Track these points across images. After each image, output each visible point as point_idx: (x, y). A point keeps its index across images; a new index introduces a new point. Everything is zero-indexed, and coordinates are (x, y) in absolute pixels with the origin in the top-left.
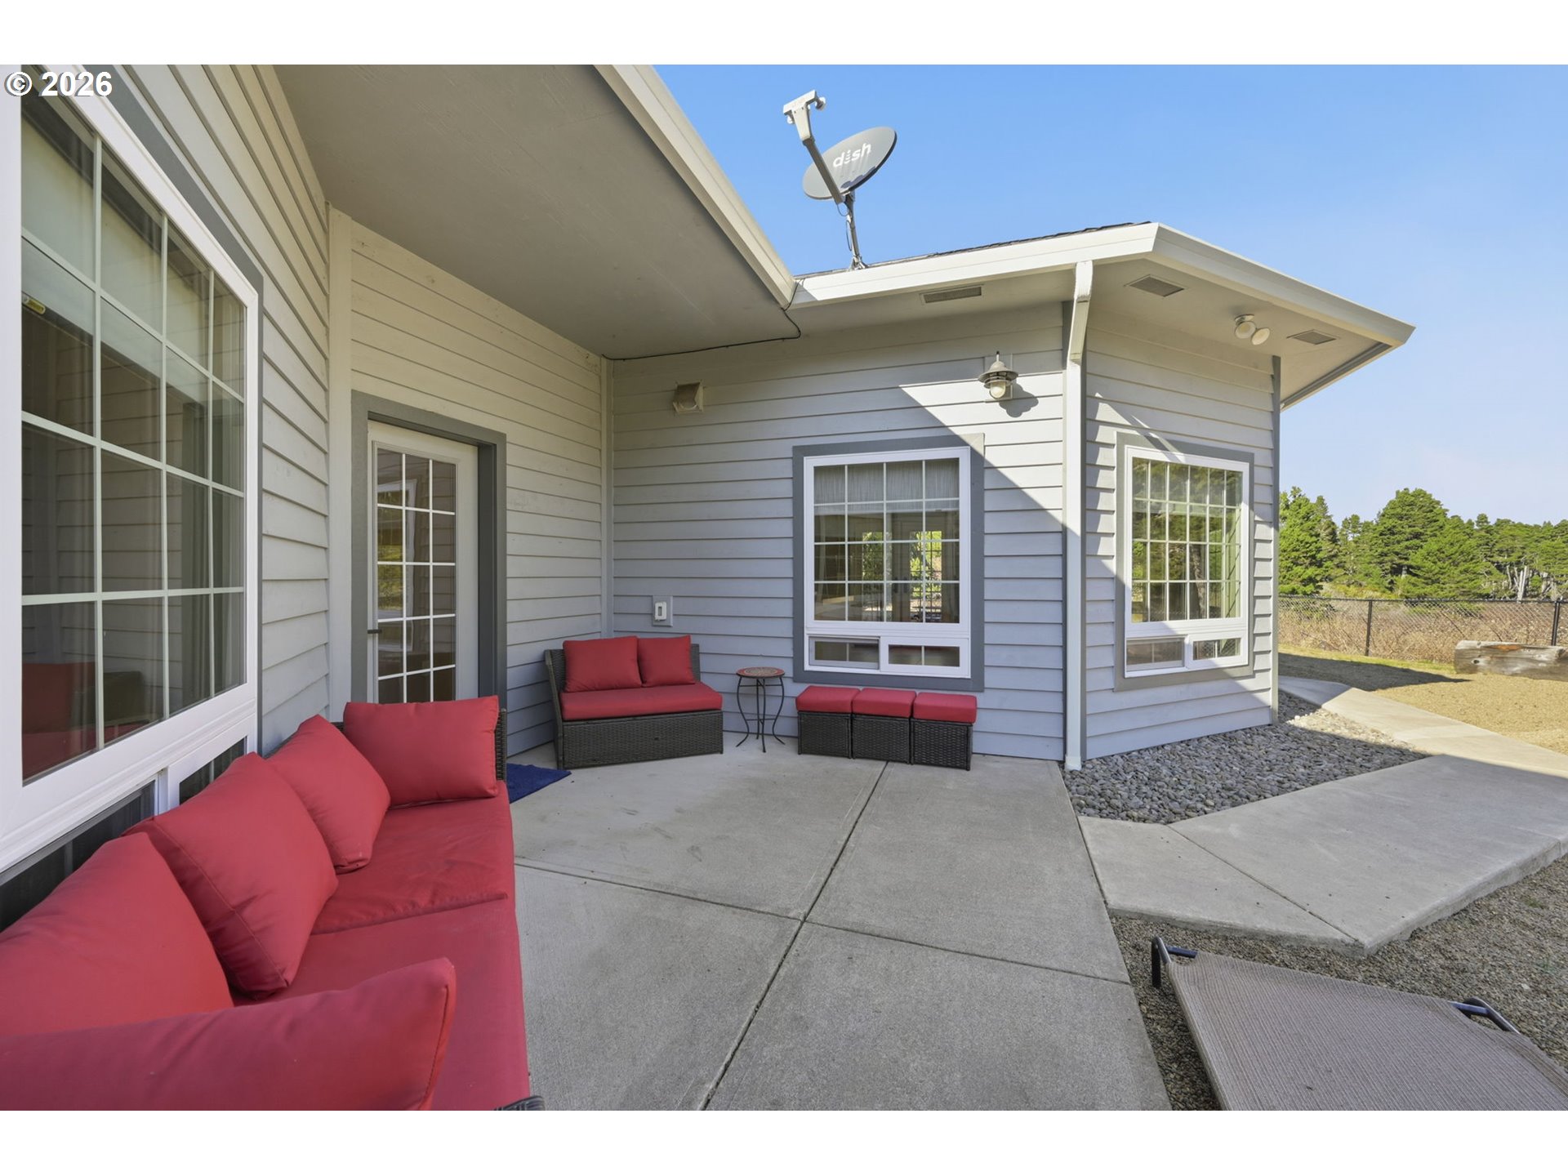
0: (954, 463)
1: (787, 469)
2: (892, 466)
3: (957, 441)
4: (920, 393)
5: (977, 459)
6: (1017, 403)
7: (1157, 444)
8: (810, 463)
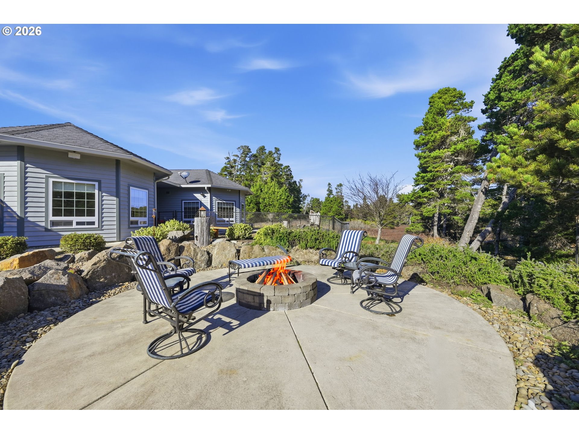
0: (198, 202)
1: (181, 202)
2: (192, 202)
3: (199, 200)
4: (195, 195)
5: (201, 202)
6: (205, 197)
7: (221, 201)
8: (183, 202)
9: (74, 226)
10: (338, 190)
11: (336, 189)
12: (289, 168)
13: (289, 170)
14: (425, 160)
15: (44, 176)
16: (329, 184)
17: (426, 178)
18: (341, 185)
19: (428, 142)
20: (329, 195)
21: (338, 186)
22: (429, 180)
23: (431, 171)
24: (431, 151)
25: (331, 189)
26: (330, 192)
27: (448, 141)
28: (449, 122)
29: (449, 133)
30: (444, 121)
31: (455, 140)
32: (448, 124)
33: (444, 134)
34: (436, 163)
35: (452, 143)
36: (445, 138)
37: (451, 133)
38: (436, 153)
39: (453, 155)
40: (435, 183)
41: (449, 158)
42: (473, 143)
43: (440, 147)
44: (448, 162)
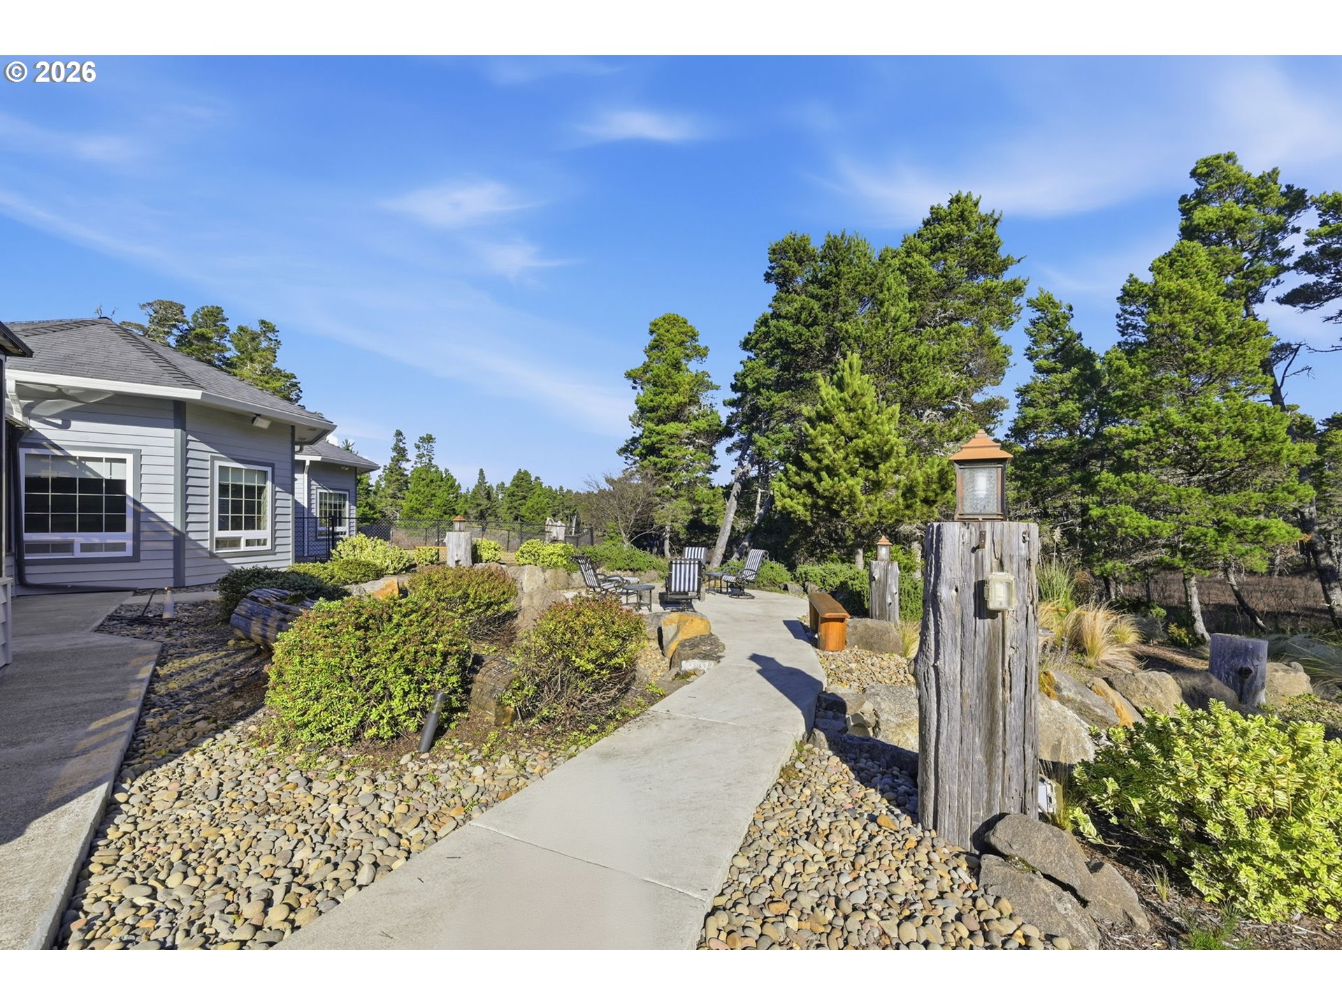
9: (243, 548)
10: (422, 450)
11: (418, 447)
12: (294, 380)
13: (295, 385)
14: (659, 437)
15: (208, 456)
16: (399, 434)
17: (659, 466)
18: (429, 439)
19: (659, 406)
20: (398, 461)
21: (422, 439)
22: (663, 469)
23: (666, 457)
24: (661, 421)
25: (402, 445)
26: (401, 453)
27: (687, 412)
28: (689, 384)
29: (687, 400)
30: (680, 379)
31: (696, 413)
32: (687, 387)
33: (680, 399)
34: (673, 443)
35: (691, 416)
36: (681, 407)
37: (690, 401)
38: (672, 427)
39: (694, 435)
40: (672, 474)
41: (688, 438)
42: (717, 422)
43: (675, 418)
44: (687, 444)
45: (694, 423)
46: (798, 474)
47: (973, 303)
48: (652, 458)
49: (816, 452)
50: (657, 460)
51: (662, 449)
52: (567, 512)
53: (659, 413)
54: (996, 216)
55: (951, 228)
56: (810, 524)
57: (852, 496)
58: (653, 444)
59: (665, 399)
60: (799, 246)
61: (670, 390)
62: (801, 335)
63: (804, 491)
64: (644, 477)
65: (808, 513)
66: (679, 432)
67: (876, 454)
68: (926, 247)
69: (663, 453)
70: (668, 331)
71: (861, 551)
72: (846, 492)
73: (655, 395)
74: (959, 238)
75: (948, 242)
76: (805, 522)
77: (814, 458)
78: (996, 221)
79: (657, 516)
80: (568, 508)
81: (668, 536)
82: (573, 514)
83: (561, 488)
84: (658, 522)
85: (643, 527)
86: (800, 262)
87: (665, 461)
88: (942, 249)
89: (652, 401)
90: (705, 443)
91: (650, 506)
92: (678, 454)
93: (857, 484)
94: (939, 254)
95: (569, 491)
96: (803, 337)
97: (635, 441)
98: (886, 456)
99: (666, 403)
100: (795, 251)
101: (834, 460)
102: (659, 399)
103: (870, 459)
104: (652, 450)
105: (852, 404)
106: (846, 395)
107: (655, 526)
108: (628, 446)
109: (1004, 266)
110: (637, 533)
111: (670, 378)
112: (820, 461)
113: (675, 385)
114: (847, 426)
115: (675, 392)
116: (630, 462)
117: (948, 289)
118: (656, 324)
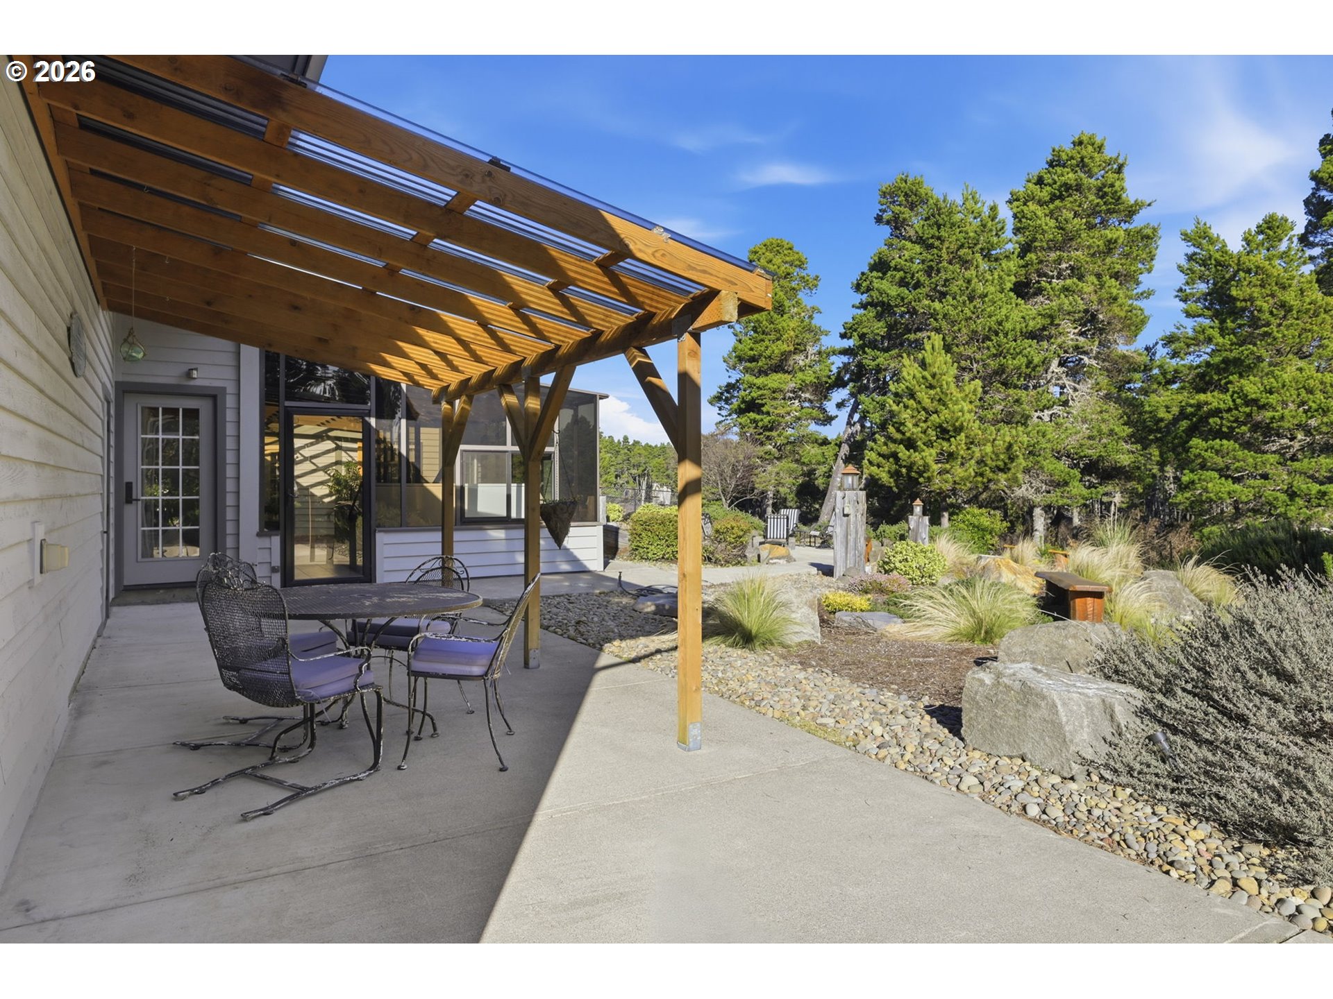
14: (760, 392)
17: (760, 424)
19: (760, 355)
22: (766, 428)
23: (768, 413)
24: (762, 372)
27: (791, 362)
28: (793, 329)
29: (792, 348)
30: (785, 324)
31: (801, 363)
32: (792, 333)
33: (785, 347)
34: (775, 399)
35: (797, 367)
36: (785, 356)
37: (795, 349)
38: (774, 380)
39: (800, 389)
40: (774, 434)
41: (794, 392)
42: (827, 373)
43: (779, 368)
44: (790, 399)
45: (800, 375)
46: (885, 444)
47: (1093, 255)
48: (752, 415)
49: (899, 427)
50: (758, 417)
51: (763, 405)
52: (634, 471)
53: (760, 364)
54: (1120, 161)
55: (1070, 177)
56: (895, 489)
57: (926, 467)
58: (753, 400)
59: (767, 347)
60: (911, 191)
61: (773, 337)
62: (903, 299)
63: (891, 460)
64: (742, 434)
65: (892, 480)
66: (782, 386)
67: (950, 428)
68: (1044, 194)
69: (764, 409)
70: (770, 261)
71: (946, 515)
72: (921, 462)
73: (756, 342)
74: (1079, 188)
75: (1067, 191)
76: (891, 488)
77: (898, 430)
78: (1121, 167)
79: (758, 480)
80: (638, 466)
81: (771, 502)
82: (642, 475)
83: (626, 439)
84: (759, 487)
85: (744, 493)
86: (912, 207)
87: (767, 419)
88: (1061, 198)
89: (752, 349)
90: (812, 398)
91: (750, 469)
92: (782, 411)
93: (930, 455)
94: (1057, 202)
95: (636, 443)
96: (906, 301)
97: (730, 387)
98: (959, 430)
99: (768, 353)
100: (906, 195)
101: (913, 434)
102: (760, 347)
103: (944, 433)
104: (752, 406)
105: (934, 382)
106: (926, 374)
107: (756, 491)
108: (722, 394)
109: (1131, 212)
110: (737, 498)
111: (772, 323)
112: (903, 434)
113: (777, 331)
114: (927, 402)
115: (778, 339)
116: (724, 413)
117: (1066, 241)
118: (756, 252)
